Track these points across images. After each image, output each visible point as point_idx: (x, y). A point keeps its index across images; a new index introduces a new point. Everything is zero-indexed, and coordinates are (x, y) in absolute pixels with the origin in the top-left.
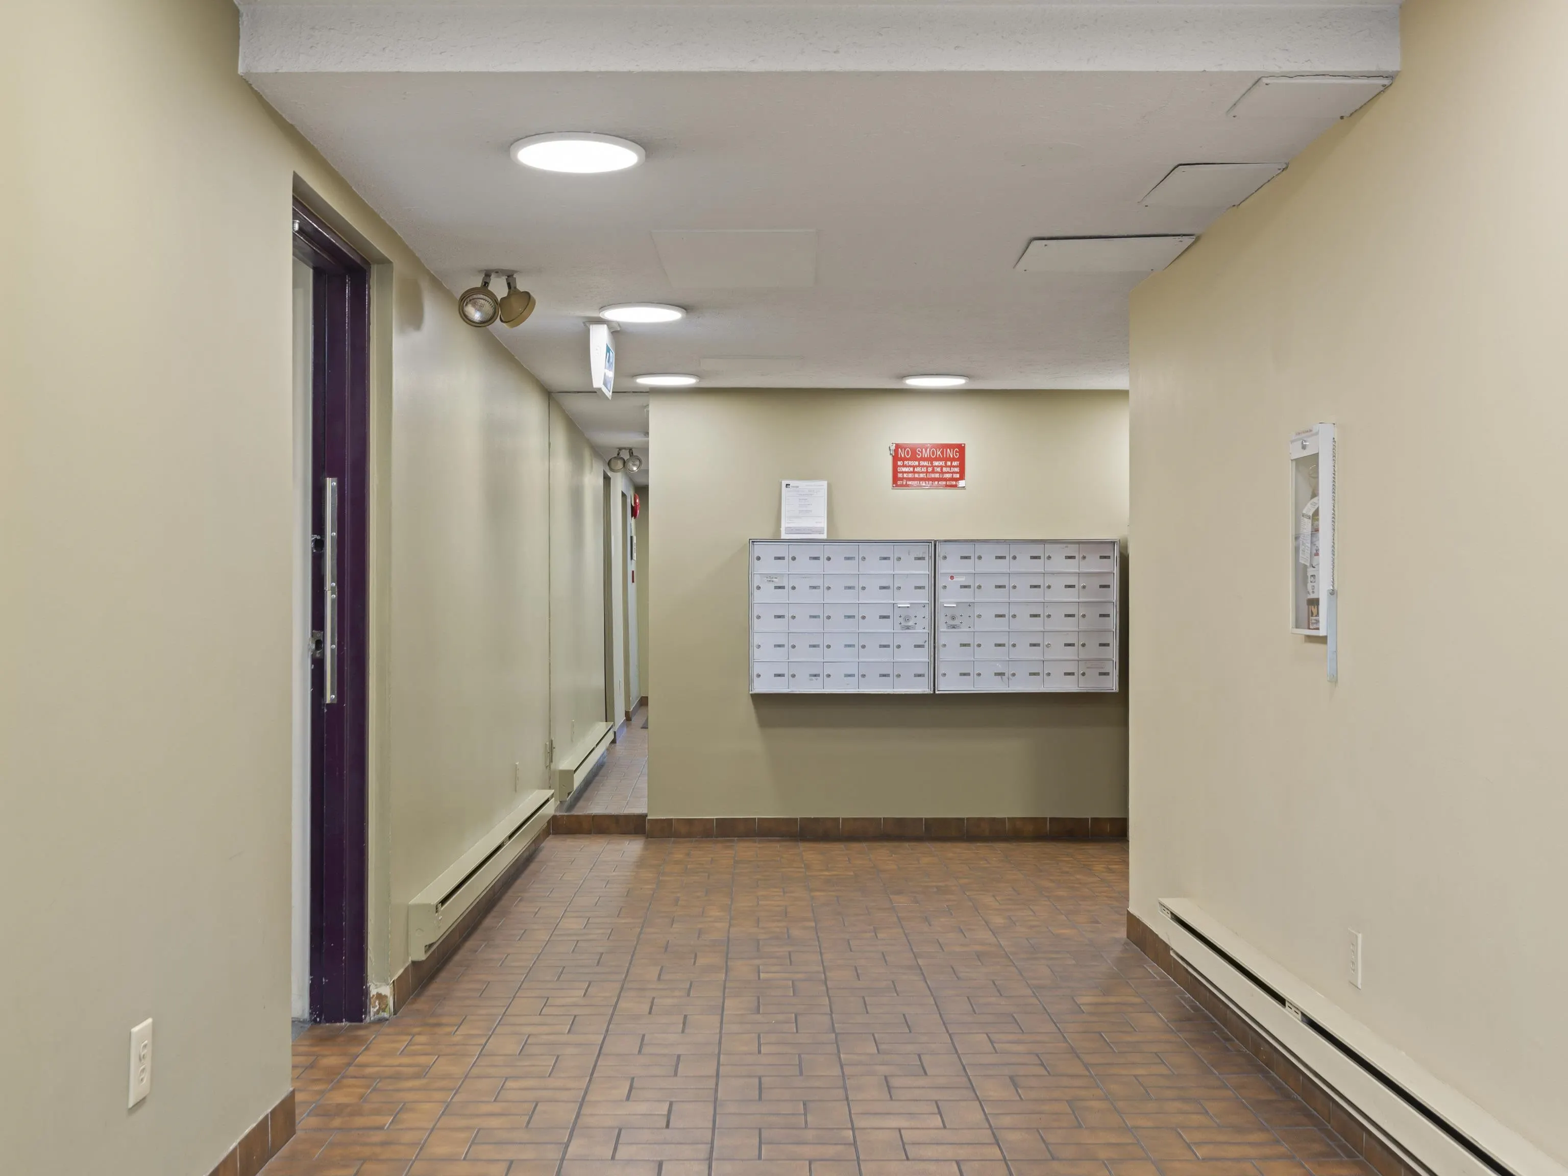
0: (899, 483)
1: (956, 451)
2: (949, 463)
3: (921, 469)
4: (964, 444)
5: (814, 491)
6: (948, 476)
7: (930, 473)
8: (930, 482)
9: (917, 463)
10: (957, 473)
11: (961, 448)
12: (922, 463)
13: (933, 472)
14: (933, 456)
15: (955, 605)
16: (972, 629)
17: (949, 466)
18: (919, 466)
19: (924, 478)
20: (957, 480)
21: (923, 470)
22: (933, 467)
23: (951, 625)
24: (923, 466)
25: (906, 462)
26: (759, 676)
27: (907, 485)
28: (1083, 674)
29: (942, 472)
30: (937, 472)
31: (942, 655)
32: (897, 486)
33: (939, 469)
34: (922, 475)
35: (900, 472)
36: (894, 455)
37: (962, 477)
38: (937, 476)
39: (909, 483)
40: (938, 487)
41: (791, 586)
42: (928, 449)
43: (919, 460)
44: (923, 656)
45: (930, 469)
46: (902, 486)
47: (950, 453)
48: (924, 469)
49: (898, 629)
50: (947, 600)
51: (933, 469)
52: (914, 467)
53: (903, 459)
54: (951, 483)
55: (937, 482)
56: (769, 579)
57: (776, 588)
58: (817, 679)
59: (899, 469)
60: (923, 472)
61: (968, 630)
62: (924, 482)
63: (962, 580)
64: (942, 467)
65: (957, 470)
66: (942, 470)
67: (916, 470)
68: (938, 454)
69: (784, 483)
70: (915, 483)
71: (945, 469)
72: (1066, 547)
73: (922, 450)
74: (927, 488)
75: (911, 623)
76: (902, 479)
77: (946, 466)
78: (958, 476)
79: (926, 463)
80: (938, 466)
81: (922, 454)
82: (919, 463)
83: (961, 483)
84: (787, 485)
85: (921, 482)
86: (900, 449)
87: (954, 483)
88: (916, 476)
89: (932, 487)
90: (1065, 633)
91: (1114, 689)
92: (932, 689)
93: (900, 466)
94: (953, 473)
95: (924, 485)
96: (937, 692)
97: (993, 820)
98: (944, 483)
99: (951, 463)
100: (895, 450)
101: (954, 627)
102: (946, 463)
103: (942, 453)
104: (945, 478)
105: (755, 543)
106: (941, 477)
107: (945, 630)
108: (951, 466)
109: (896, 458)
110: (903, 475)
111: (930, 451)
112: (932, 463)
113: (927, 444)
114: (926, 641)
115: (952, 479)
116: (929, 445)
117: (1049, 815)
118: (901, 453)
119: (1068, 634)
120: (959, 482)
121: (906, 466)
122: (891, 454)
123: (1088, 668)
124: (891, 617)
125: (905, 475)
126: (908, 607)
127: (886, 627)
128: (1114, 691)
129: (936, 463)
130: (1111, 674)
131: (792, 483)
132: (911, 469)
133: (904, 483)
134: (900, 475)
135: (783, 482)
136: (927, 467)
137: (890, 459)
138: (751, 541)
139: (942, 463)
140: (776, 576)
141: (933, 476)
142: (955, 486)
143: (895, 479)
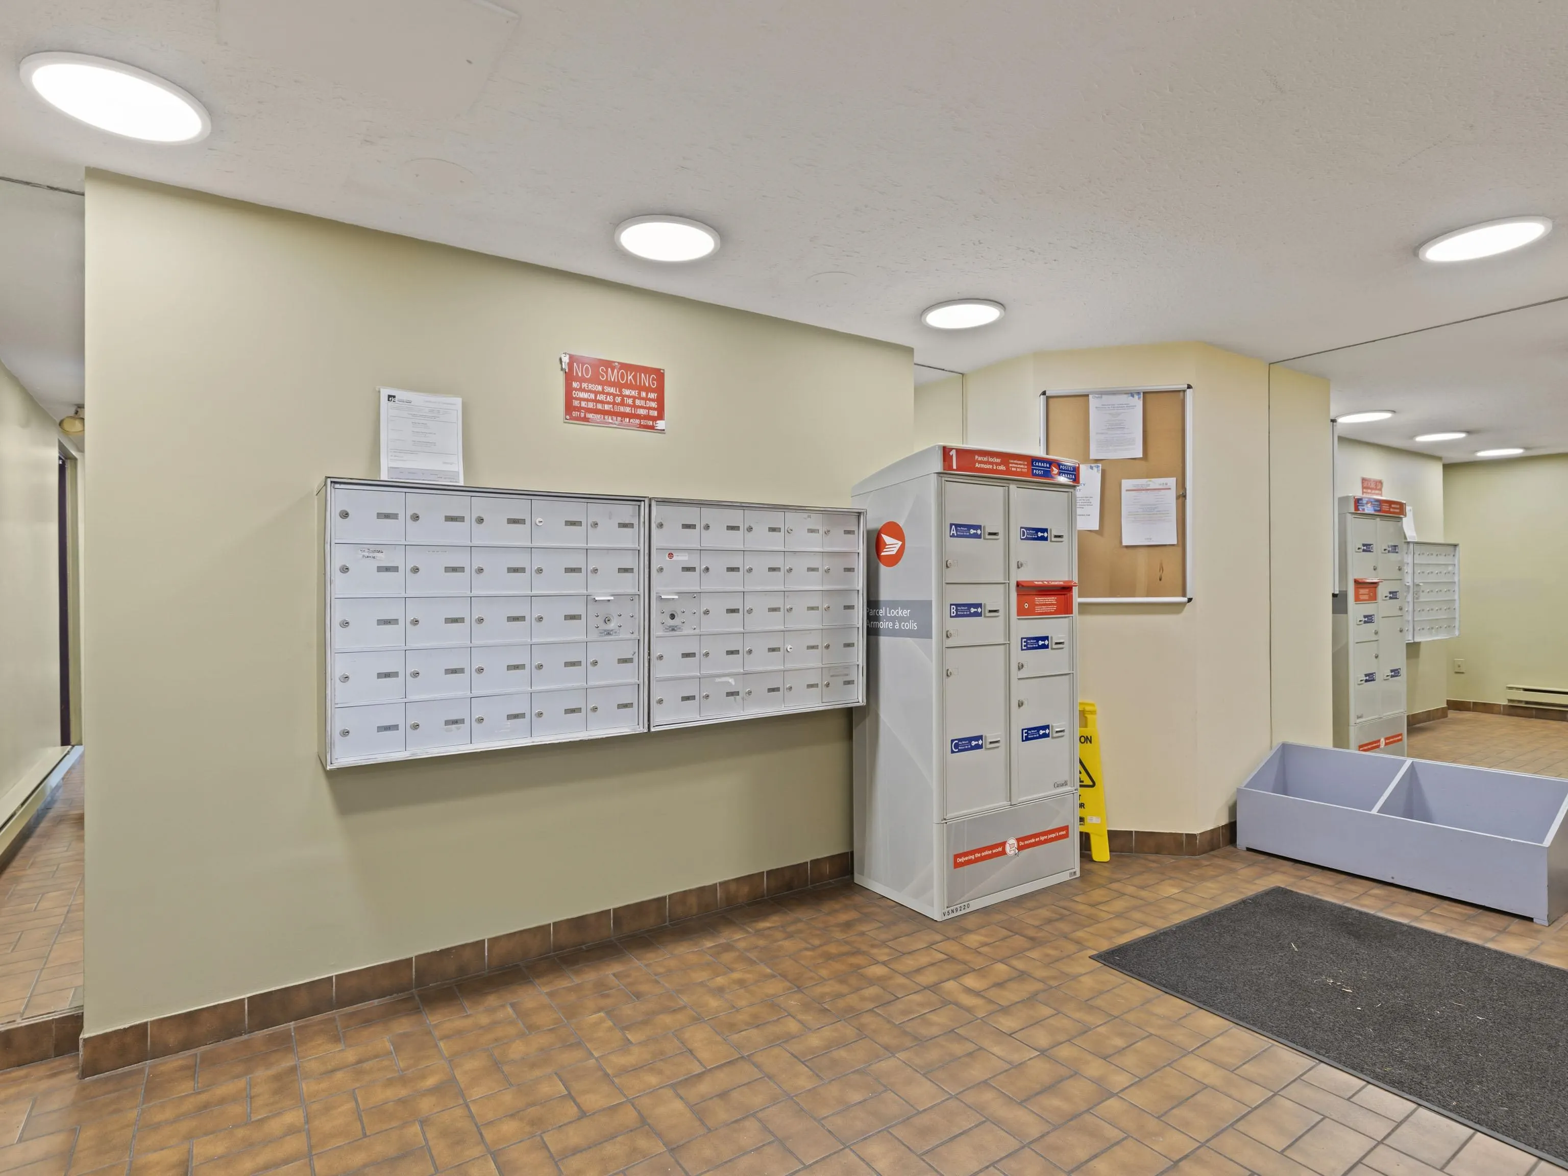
0: (575, 414)
1: (653, 377)
2: (644, 394)
3: (606, 397)
4: (664, 370)
5: (439, 412)
6: (642, 412)
7: (618, 404)
8: (619, 418)
9: (600, 388)
10: (654, 409)
11: (659, 375)
12: (608, 389)
13: (622, 403)
14: (623, 380)
15: (676, 597)
16: (697, 631)
17: (643, 399)
18: (603, 393)
19: (610, 411)
20: (654, 419)
21: (608, 399)
22: (623, 396)
23: (670, 627)
24: (608, 394)
25: (584, 385)
26: (346, 733)
27: (586, 419)
28: (828, 685)
29: (634, 406)
30: (629, 406)
31: (659, 671)
32: (572, 418)
33: (630, 401)
34: (607, 407)
35: (576, 399)
36: (567, 371)
37: (661, 417)
38: (628, 410)
39: (590, 416)
40: (629, 427)
41: (410, 566)
42: (616, 371)
43: (602, 384)
44: (630, 675)
45: (618, 400)
46: (578, 419)
47: (646, 380)
48: (610, 399)
49: (594, 636)
50: (664, 588)
51: (623, 400)
52: (596, 393)
53: (582, 380)
54: (648, 423)
55: (628, 419)
56: (366, 554)
57: (380, 569)
58: (458, 729)
59: (575, 394)
60: (608, 403)
61: (692, 632)
62: (610, 417)
63: (682, 558)
64: (634, 398)
65: (654, 405)
66: (634, 402)
67: (598, 398)
68: (629, 378)
69: (385, 393)
70: (598, 417)
71: (638, 402)
72: (809, 517)
73: (607, 370)
74: (615, 426)
75: (612, 625)
76: (579, 409)
77: (640, 398)
78: (655, 413)
79: (612, 390)
80: (629, 397)
81: (607, 375)
82: (603, 389)
83: (660, 424)
84: (389, 396)
85: (606, 417)
86: (575, 364)
87: (650, 423)
88: (599, 406)
89: (621, 426)
90: (808, 632)
91: (861, 701)
92: (646, 726)
93: (576, 390)
94: (649, 408)
95: (610, 421)
96: (653, 730)
97: (702, 890)
98: (637, 421)
99: (647, 395)
100: (568, 363)
101: (673, 630)
102: (639, 394)
103: (635, 377)
104: (639, 414)
105: (337, 486)
106: (633, 412)
107: (661, 633)
108: (646, 399)
109: (569, 377)
110: (580, 403)
111: (618, 372)
112: (620, 391)
113: (615, 362)
114: (634, 653)
115: (648, 417)
116: (616, 364)
117: (765, 869)
118: (578, 371)
119: (810, 633)
120: (658, 422)
121: (584, 390)
122: (562, 369)
123: (832, 676)
124: (583, 617)
125: (583, 404)
126: (609, 600)
127: (576, 632)
128: (861, 704)
129: (627, 392)
130: (856, 682)
131: (399, 394)
132: (592, 396)
133: (582, 415)
134: (576, 403)
135: (382, 390)
136: (615, 396)
137: (561, 378)
138: (329, 481)
139: (634, 393)
140: (378, 548)
141: (622, 409)
142: (652, 428)
143: (569, 408)
